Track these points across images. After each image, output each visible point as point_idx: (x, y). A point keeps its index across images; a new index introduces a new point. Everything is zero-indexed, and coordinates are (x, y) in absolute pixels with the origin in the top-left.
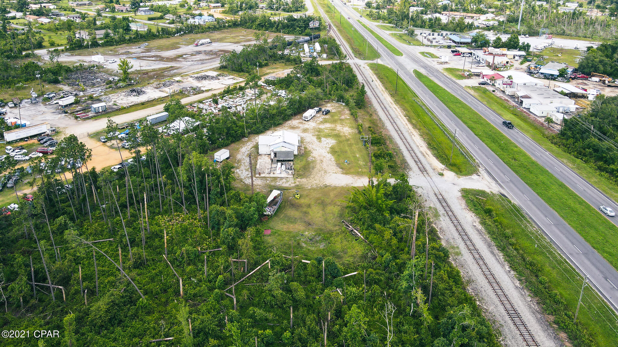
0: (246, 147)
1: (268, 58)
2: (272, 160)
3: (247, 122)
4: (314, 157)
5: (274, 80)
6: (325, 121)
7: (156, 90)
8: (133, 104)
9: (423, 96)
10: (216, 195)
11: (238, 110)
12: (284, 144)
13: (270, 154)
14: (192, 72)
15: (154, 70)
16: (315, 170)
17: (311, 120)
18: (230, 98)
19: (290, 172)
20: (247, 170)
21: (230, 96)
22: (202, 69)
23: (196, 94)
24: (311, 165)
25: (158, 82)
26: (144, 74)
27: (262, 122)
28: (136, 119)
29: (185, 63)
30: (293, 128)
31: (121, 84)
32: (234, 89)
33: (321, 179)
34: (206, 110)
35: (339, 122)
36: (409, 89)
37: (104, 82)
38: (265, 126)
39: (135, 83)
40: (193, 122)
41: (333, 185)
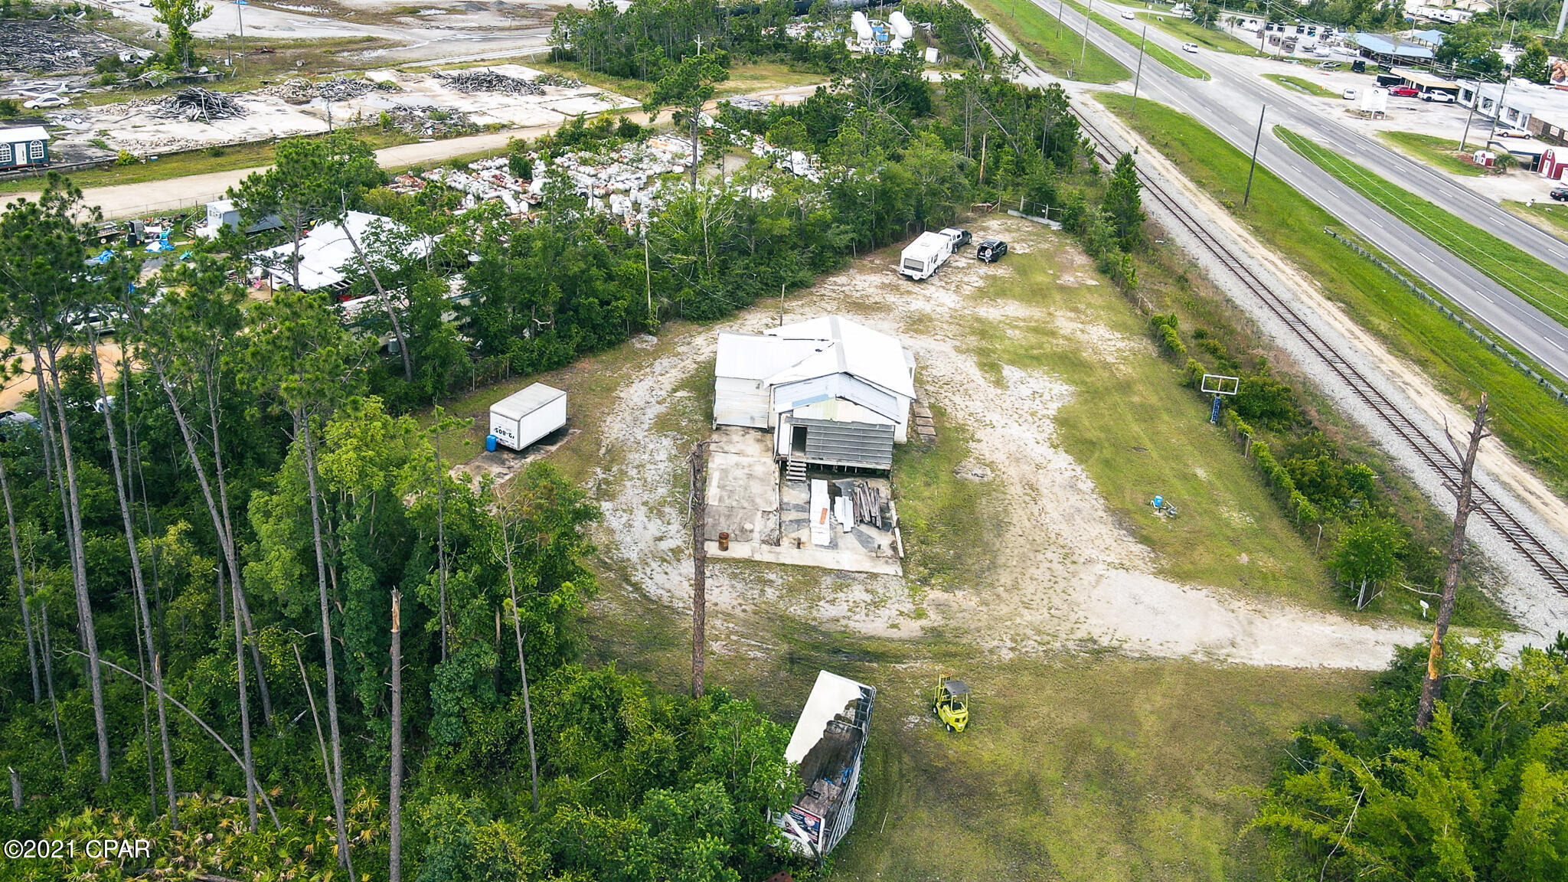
0: (649, 382)
1: (728, 43)
2: (783, 464)
3: (656, 263)
4: (991, 465)
5: (760, 113)
6: (994, 291)
7: (288, 107)
8: (175, 148)
9: (1362, 224)
10: (473, 689)
11: (616, 209)
12: (848, 388)
13: (769, 431)
14: (442, 61)
15: (299, 43)
16: (1011, 535)
17: (935, 280)
18: (584, 162)
19: (884, 540)
20: (655, 510)
21: (582, 154)
22: (484, 56)
23: (445, 137)
24: (983, 504)
25: (303, 81)
26: (263, 51)
27: (724, 268)
28: (164, 208)
29: (423, 32)
30: (861, 307)
31: (154, 73)
32: (602, 129)
33: (1057, 601)
34: (478, 198)
35: (1058, 297)
36: (1293, 194)
37: (91, 64)
38: (739, 287)
39: (211, 77)
40: (399, 236)
41: (1132, 648)
